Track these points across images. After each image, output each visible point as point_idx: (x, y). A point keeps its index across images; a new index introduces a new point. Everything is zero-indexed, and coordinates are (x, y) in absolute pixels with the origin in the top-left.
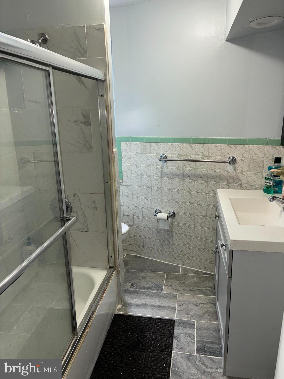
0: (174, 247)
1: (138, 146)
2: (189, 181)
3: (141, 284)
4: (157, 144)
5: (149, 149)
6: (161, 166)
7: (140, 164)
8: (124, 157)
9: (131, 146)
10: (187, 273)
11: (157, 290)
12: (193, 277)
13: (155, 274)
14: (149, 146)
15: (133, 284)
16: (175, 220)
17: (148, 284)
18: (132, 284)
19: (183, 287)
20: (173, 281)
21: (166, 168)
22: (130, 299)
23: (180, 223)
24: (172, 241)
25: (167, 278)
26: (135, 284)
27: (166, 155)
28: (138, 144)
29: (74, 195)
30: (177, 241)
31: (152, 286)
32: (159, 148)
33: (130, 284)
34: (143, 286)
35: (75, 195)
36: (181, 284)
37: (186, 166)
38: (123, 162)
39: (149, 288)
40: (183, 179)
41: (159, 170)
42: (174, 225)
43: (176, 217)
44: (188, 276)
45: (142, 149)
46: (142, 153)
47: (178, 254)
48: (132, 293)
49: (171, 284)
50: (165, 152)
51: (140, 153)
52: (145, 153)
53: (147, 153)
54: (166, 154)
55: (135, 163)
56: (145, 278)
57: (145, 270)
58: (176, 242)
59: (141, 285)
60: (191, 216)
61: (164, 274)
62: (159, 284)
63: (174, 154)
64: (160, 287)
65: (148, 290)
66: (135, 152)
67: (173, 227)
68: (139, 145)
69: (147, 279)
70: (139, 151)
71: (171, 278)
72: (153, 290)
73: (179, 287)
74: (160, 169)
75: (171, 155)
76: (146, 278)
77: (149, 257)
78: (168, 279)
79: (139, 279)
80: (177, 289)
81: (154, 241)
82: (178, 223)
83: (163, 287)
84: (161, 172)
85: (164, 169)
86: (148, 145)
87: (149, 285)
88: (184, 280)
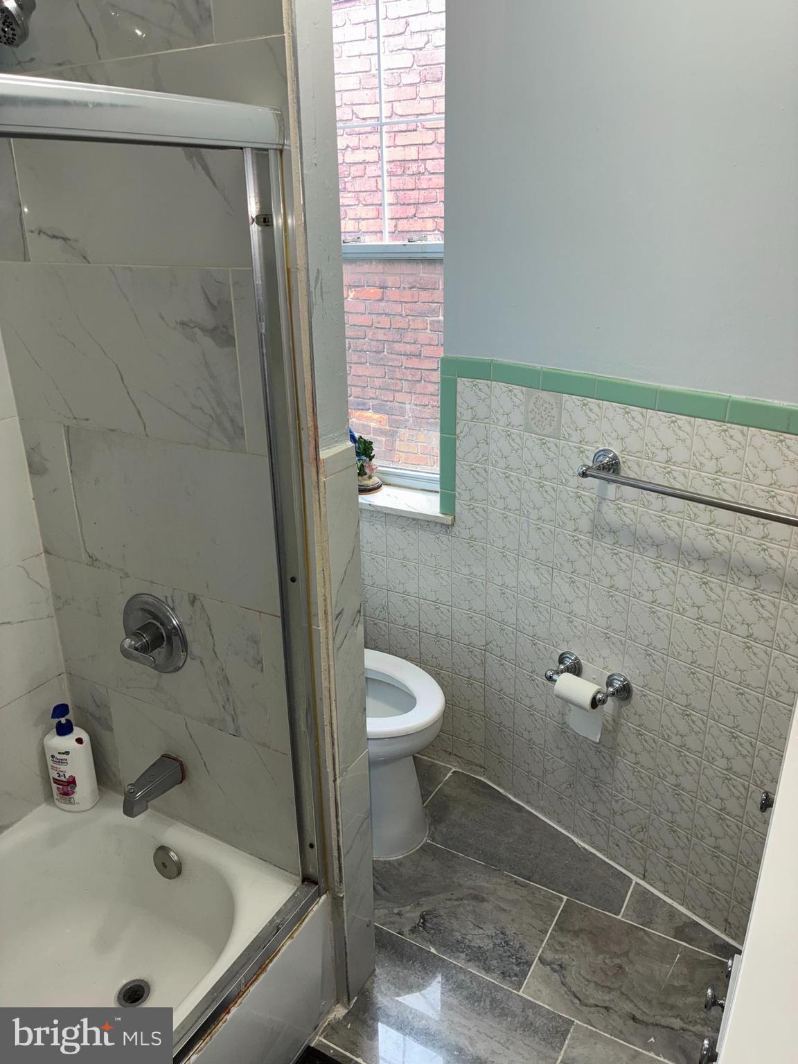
0: (616, 806)
1: (518, 402)
2: (700, 576)
3: (455, 925)
4: (585, 405)
5: (555, 419)
6: (595, 491)
7: (518, 471)
8: (463, 435)
9: (493, 398)
10: (649, 923)
11: (503, 973)
12: (665, 953)
13: (524, 892)
14: (554, 406)
15: (427, 917)
16: (628, 710)
17: (481, 931)
18: (422, 917)
19: (610, 989)
20: (578, 947)
21: (612, 506)
22: (389, 988)
23: (646, 729)
24: (611, 782)
25: (560, 927)
26: (435, 920)
27: (617, 454)
28: (516, 391)
29: (191, 599)
30: (628, 789)
31: (491, 945)
32: (592, 419)
33: (415, 915)
34: (459, 938)
35: (193, 600)
36: (604, 972)
37: (692, 516)
38: (459, 453)
39: (478, 956)
40: (675, 563)
41: (587, 509)
42: (624, 729)
43: (632, 702)
44: (646, 938)
45: (531, 416)
46: (528, 429)
47: (628, 832)
48: (405, 961)
49: (565, 958)
50: (612, 441)
51: (521, 428)
52: (539, 432)
53: (544, 432)
54: (616, 450)
55: (502, 463)
56: (479, 898)
57: (493, 862)
58: (625, 789)
59: (452, 930)
60: (694, 718)
61: (556, 903)
62: (521, 947)
63: (650, 455)
64: (518, 964)
65: (469, 961)
66: (503, 420)
67: (620, 735)
68: (520, 395)
69: (485, 904)
70: (517, 418)
71: (577, 928)
72: (488, 970)
73: (592, 985)
74: (589, 502)
75: (637, 454)
76: (483, 900)
77: (528, 802)
78: (562, 929)
79: (456, 900)
80: (581, 997)
81: (548, 760)
82: (639, 726)
83: (530, 966)
84: (591, 516)
85: (605, 508)
86: (552, 401)
87: (481, 938)
88: (626, 954)
